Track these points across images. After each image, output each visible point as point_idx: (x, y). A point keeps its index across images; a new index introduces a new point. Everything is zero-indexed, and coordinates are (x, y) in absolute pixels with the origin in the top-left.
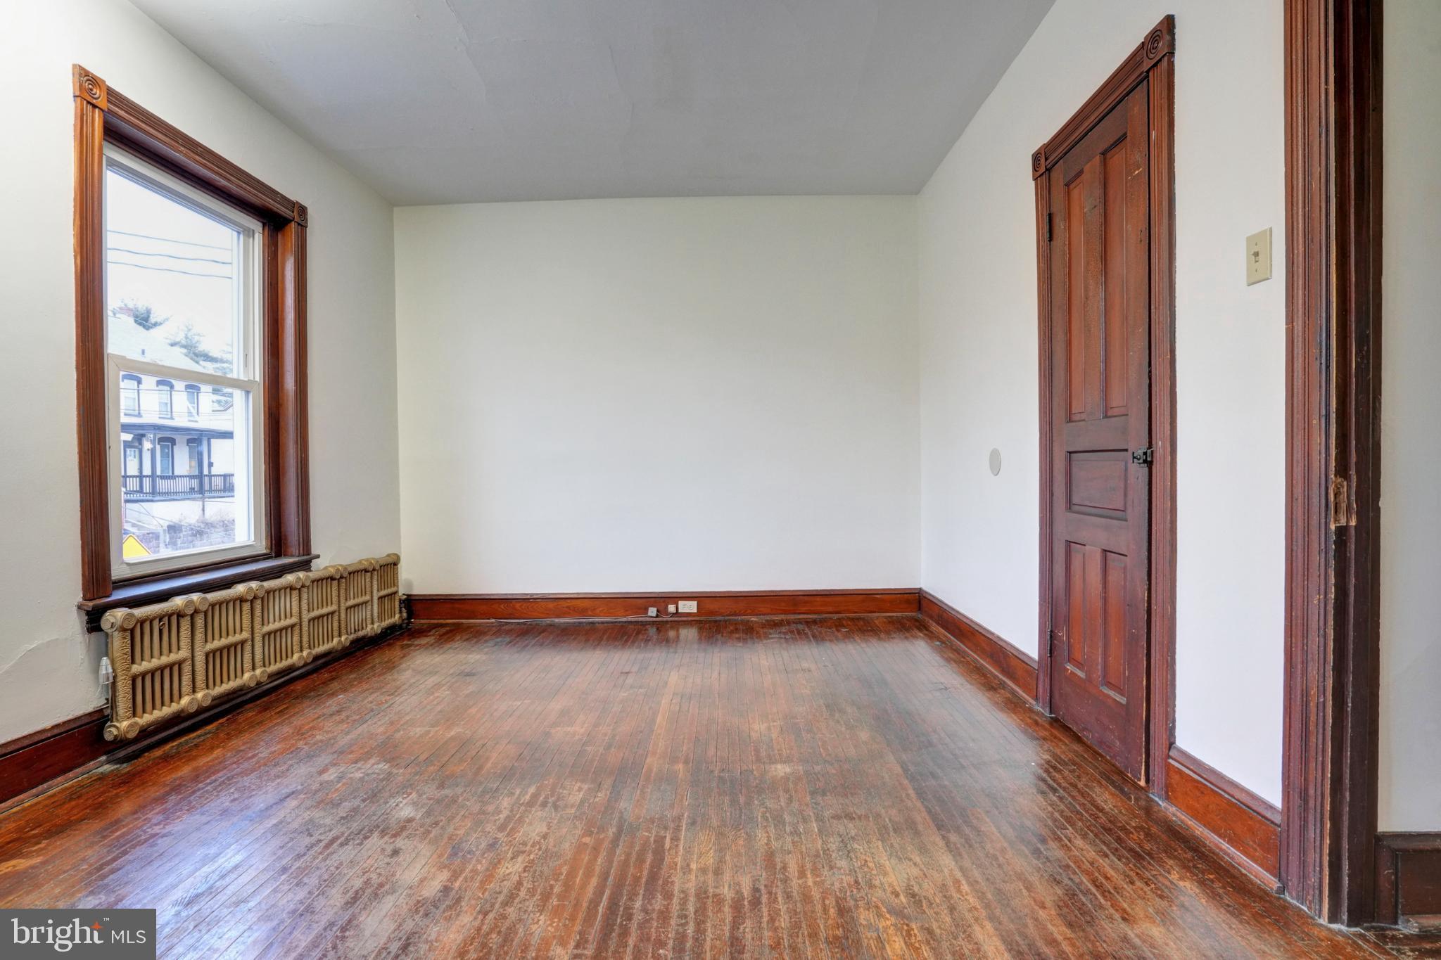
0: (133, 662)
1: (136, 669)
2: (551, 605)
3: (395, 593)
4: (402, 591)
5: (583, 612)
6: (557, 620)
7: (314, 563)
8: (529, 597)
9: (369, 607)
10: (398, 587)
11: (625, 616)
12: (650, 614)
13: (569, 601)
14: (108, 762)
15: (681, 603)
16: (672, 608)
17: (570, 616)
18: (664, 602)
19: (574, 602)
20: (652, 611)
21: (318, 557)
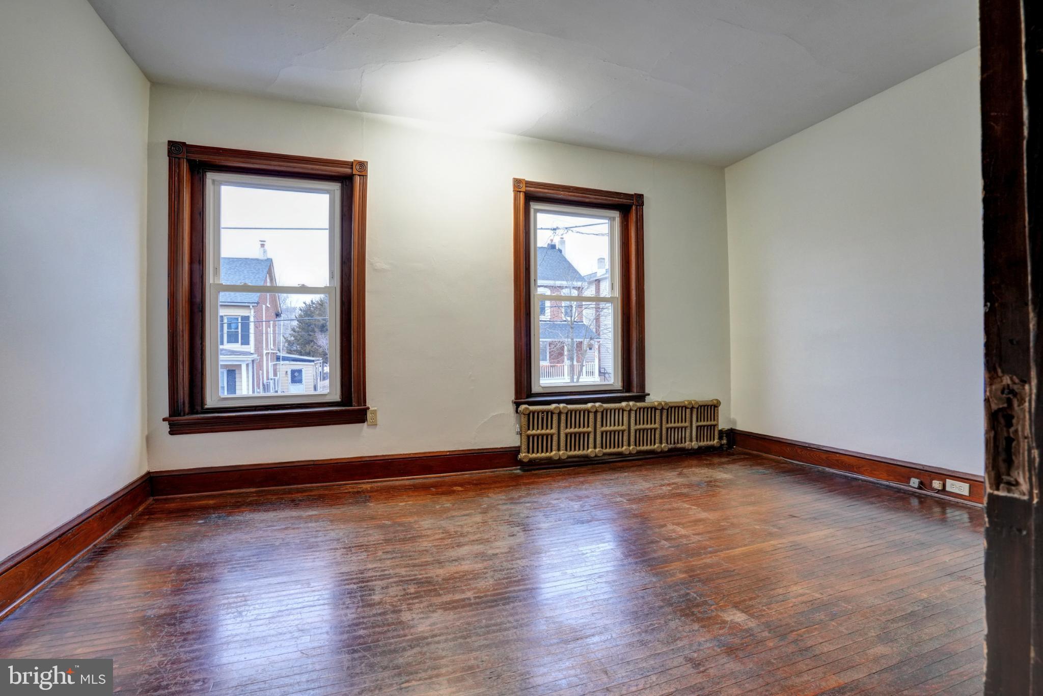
0: (529, 429)
1: (530, 432)
2: (824, 456)
3: (714, 426)
4: (723, 425)
5: (849, 468)
6: (827, 469)
7: (647, 398)
8: (807, 445)
9: (688, 431)
10: (718, 421)
11: (887, 480)
12: (911, 484)
13: (838, 455)
14: (520, 469)
15: (949, 482)
16: (937, 484)
17: (839, 468)
18: (930, 476)
19: (843, 458)
20: (914, 482)
21: (649, 395)
